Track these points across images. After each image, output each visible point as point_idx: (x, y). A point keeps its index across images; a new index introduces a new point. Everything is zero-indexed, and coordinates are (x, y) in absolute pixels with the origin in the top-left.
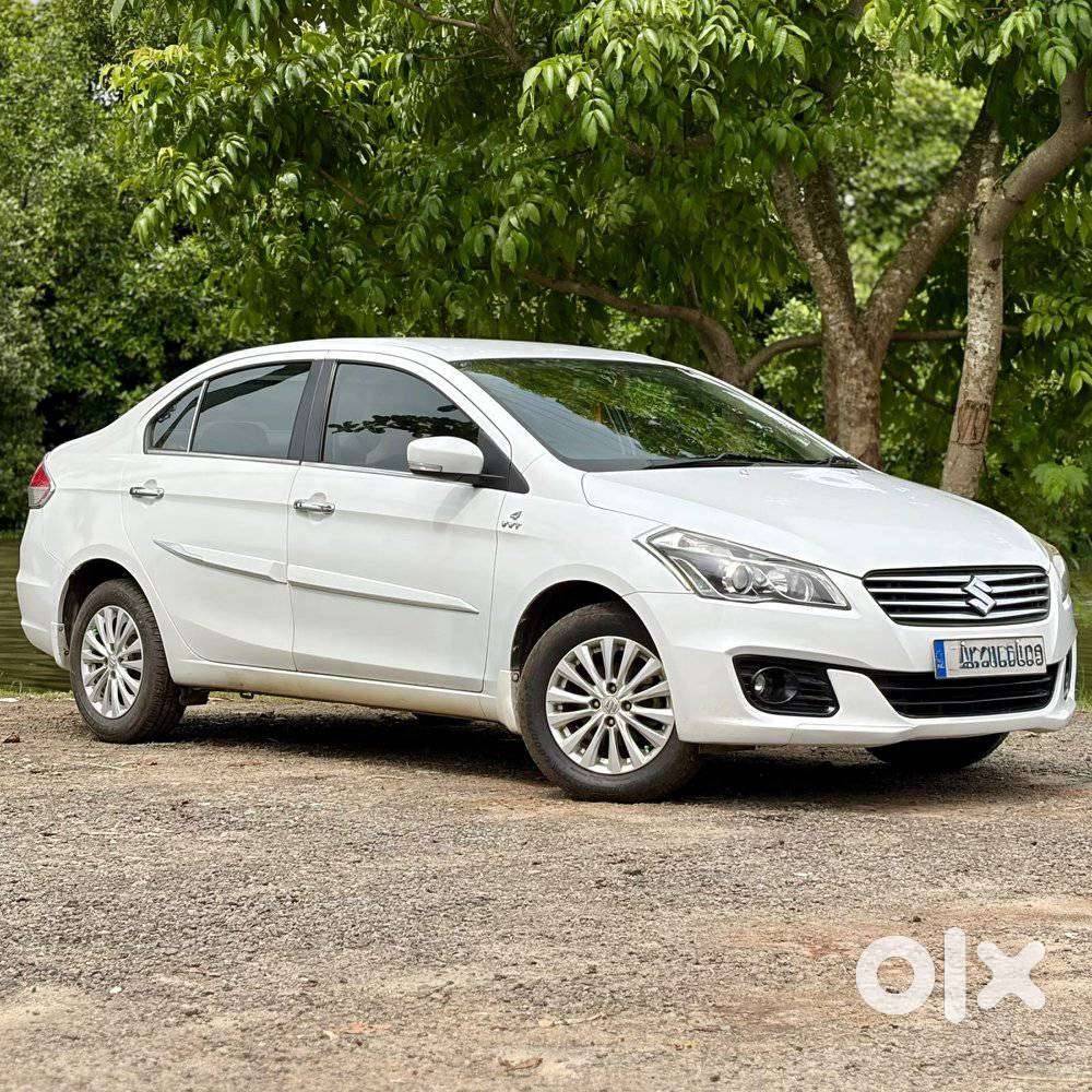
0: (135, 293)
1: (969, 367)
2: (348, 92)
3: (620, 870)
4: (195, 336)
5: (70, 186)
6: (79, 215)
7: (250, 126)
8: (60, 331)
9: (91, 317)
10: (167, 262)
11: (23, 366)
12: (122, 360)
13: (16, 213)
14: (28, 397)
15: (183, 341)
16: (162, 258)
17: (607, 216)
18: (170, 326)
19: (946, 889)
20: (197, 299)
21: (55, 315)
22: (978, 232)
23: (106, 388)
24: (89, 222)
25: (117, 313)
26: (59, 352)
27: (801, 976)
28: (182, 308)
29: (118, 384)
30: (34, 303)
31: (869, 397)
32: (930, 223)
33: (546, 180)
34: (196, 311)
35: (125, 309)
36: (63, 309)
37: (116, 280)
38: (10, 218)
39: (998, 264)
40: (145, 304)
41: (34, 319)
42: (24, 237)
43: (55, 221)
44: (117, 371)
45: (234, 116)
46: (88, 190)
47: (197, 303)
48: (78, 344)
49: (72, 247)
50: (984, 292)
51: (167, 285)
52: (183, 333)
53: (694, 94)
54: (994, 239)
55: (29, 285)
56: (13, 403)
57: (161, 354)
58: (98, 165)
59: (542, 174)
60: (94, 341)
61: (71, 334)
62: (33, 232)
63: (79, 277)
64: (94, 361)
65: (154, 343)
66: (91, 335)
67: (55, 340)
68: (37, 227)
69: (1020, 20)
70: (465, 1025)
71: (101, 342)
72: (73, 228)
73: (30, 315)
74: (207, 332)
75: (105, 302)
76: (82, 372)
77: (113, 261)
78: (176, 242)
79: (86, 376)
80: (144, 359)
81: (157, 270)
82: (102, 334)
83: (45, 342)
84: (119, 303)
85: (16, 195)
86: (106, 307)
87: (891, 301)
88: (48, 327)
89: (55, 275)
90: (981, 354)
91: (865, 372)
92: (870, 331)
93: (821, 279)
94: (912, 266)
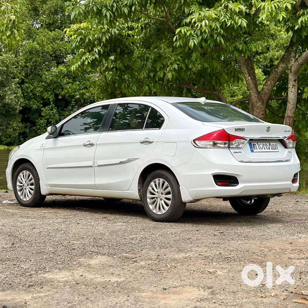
0: (46, 81)
1: (288, 107)
2: (127, 35)
3: (218, 232)
4: (62, 92)
5: (28, 51)
6: (31, 59)
7: (102, 44)
8: (26, 91)
9: (34, 87)
10: (55, 72)
11: (15, 101)
12: (43, 99)
13: (14, 59)
14: (16, 109)
15: (60, 94)
16: (53, 71)
17: (195, 68)
18: (56, 89)
19: (295, 237)
20: (63, 82)
21: (24, 86)
22: (291, 72)
23: (38, 106)
24: (34, 61)
25: (41, 86)
26: (25, 97)
27: (268, 255)
28: (59, 84)
29: (42, 105)
30: (18, 83)
31: (262, 114)
32: (278, 69)
33: (180, 59)
34: (63, 85)
35: (43, 85)
36: (27, 85)
37: (41, 77)
38: (12, 60)
39: (296, 80)
40: (49, 84)
41: (19, 88)
42: (16, 65)
43: (24, 61)
44: (42, 102)
45: (98, 42)
46: (33, 52)
47: (63, 83)
48: (31, 94)
49: (29, 68)
50: (292, 87)
51: (55, 78)
52: (59, 92)
54: (295, 74)
55: (17, 78)
56: (12, 111)
57: (54, 97)
58: (36, 45)
59: (179, 57)
60: (35, 94)
61: (29, 92)
62: (18, 63)
63: (31, 76)
64: (35, 99)
65: (51, 94)
66: (34, 92)
67: (24, 93)
68: (19, 62)
69: (303, 19)
70: (197, 264)
71: (37, 94)
72: (29, 62)
73: (17, 86)
74: (66, 91)
75: (38, 83)
76: (32, 102)
77: (40, 72)
78: (57, 67)
79: (33, 103)
80: (49, 98)
81: (52, 74)
82: (37, 91)
83: (21, 94)
84: (42, 83)
85: (14, 53)
86: (38, 84)
87: (268, 89)
88: (22, 90)
89: (24, 75)
90: (291, 103)
91: (261, 108)
92: (263, 97)
93: (250, 84)
94: (273, 80)
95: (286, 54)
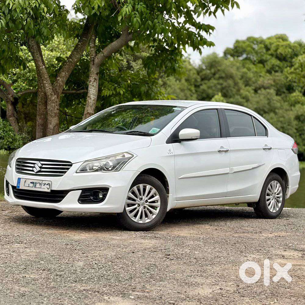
1: (89, 102)
22: (93, 64)
31: (57, 109)
39: (98, 74)
50: (94, 81)
53: (28, 19)
54: (98, 67)
87: (63, 81)
90: (92, 99)
91: (56, 102)
92: (58, 90)
93: (44, 74)
94: (68, 72)
95: (80, 43)
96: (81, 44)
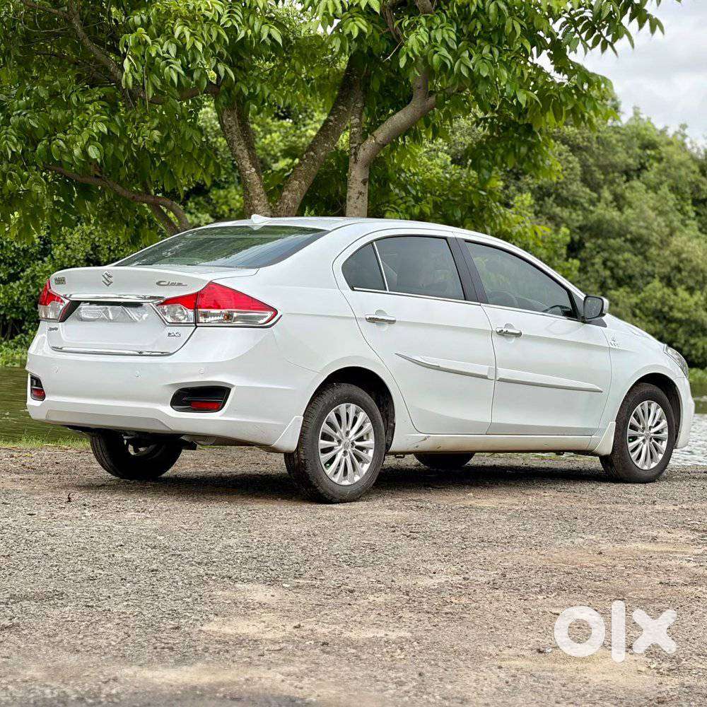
22: (356, 161)
39: (366, 182)
50: (358, 198)
54: (365, 167)
93: (254, 185)
94: (305, 179)
95: (332, 118)
96: (335, 118)
